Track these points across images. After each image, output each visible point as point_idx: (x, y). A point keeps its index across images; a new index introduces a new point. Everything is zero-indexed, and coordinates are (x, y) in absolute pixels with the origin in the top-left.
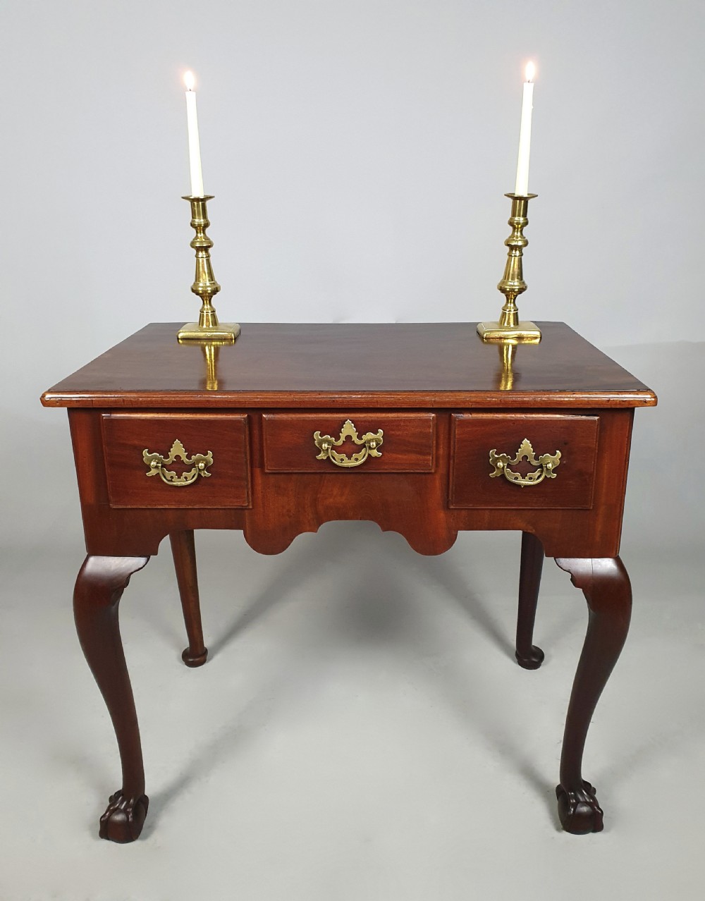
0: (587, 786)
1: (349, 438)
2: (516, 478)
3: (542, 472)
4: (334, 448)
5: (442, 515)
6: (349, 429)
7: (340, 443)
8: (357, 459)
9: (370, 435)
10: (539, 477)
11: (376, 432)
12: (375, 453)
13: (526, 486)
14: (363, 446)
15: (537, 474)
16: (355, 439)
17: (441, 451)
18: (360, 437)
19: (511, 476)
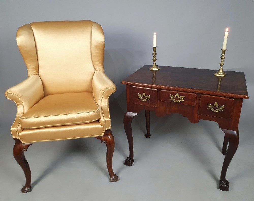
0: (226, 181)
1: (177, 96)
2: (213, 110)
3: (219, 109)
4: (174, 98)
5: (196, 115)
6: (177, 95)
7: (175, 97)
8: (178, 101)
9: (182, 96)
10: (219, 110)
11: (183, 96)
12: (182, 100)
13: (215, 112)
14: (180, 99)
15: (218, 110)
16: (178, 97)
17: (197, 102)
18: (179, 97)
19: (212, 109)
